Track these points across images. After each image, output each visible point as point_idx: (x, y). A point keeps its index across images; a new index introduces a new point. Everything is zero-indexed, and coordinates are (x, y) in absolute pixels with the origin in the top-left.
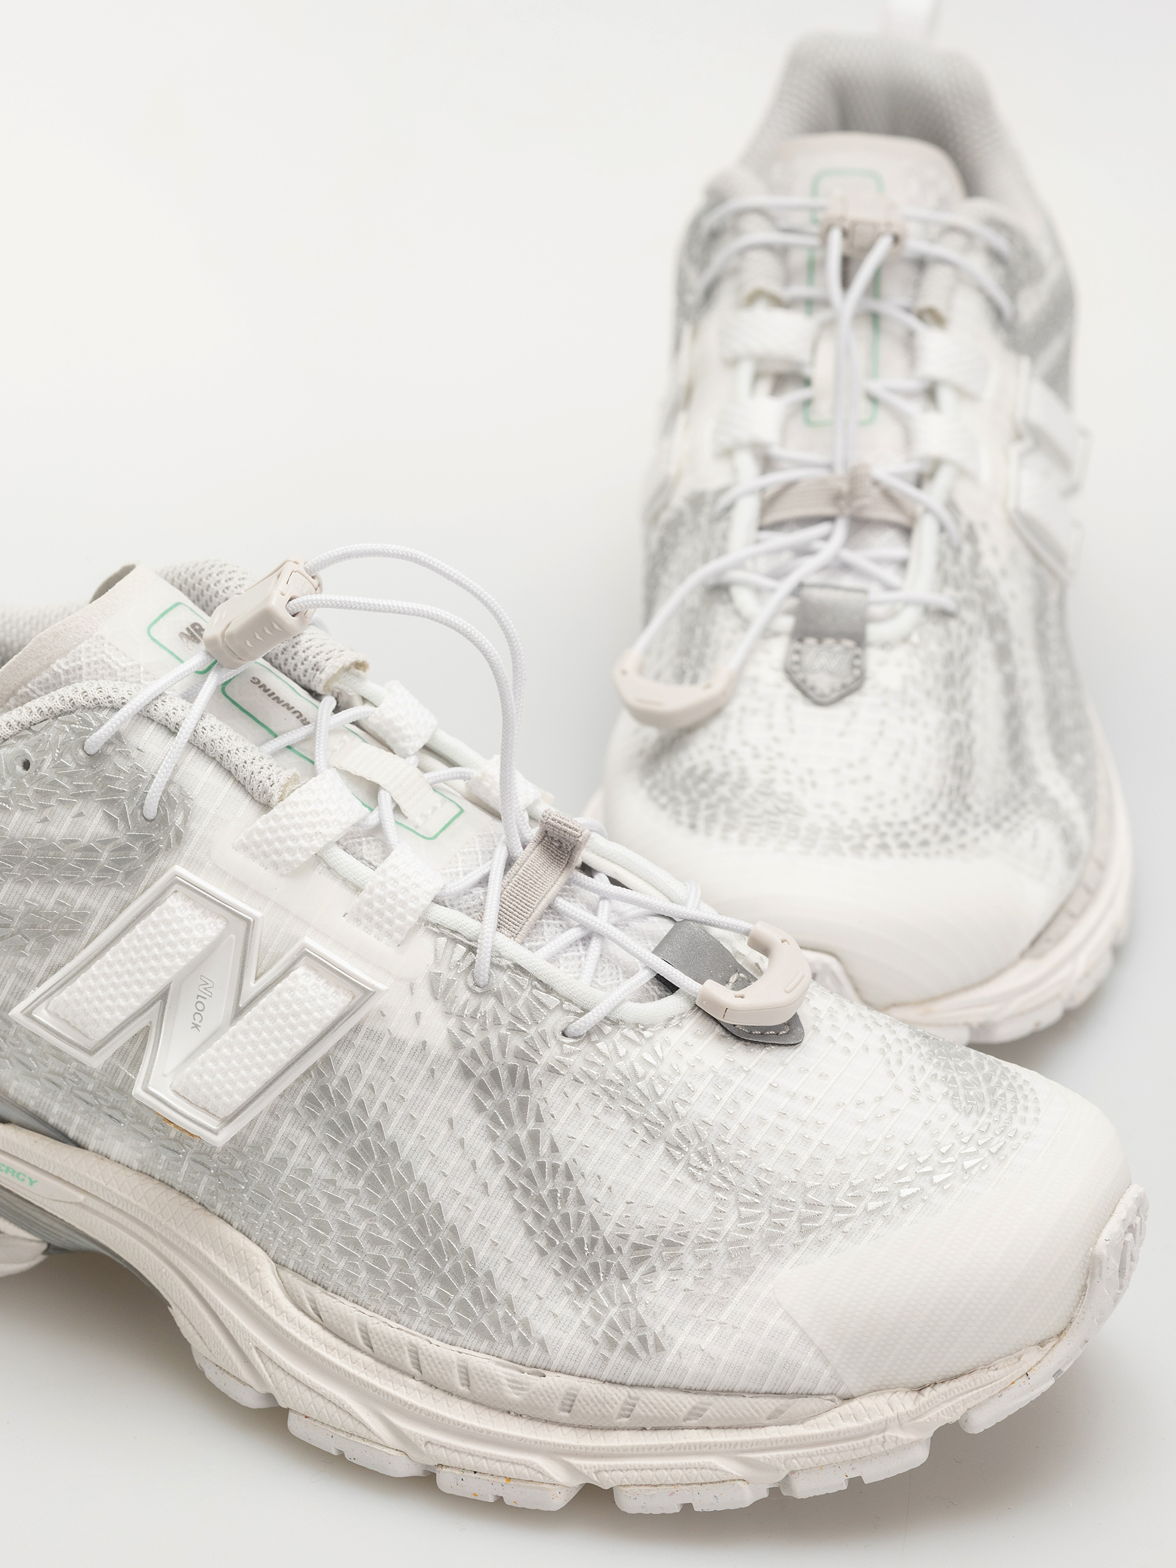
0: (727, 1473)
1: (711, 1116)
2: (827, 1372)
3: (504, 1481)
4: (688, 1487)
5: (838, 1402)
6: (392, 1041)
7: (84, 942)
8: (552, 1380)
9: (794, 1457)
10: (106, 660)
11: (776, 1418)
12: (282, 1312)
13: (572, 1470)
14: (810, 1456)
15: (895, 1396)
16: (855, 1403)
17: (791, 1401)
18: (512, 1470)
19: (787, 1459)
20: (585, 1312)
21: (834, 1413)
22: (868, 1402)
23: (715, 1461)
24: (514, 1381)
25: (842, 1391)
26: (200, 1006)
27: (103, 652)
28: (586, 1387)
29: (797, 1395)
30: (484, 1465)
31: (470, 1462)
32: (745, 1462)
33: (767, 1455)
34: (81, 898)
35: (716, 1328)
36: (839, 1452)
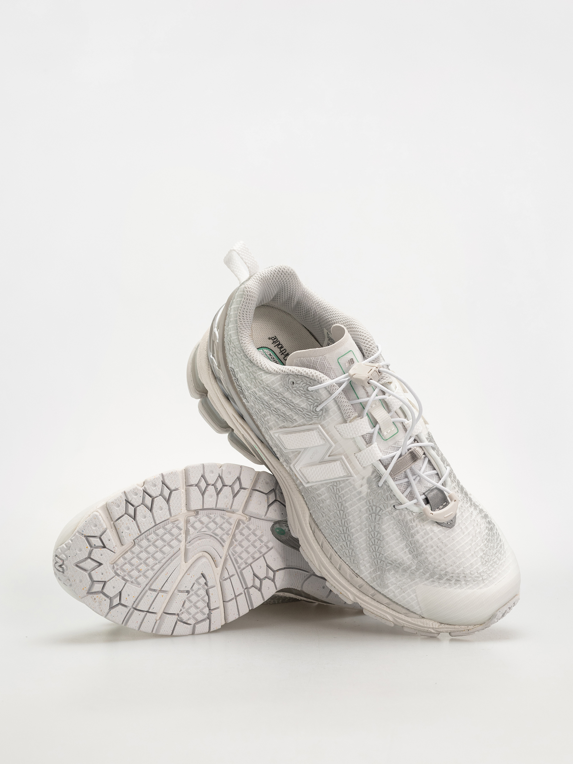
0: (389, 619)
1: (421, 541)
2: (420, 612)
3: (340, 593)
4: (379, 617)
5: (421, 618)
6: (354, 487)
7: (293, 426)
8: (358, 579)
9: (406, 624)
10: (324, 363)
11: (406, 615)
12: (307, 527)
13: (355, 599)
14: (409, 625)
15: (434, 623)
16: (425, 620)
17: (410, 613)
18: (342, 592)
19: (404, 623)
20: (372, 570)
21: (418, 620)
22: (428, 621)
23: (388, 616)
24: (350, 575)
25: (423, 616)
26: (313, 455)
27: (324, 361)
28: (365, 586)
29: (412, 612)
30: (337, 587)
31: (334, 585)
32: (394, 619)
33: (400, 621)
34: (295, 417)
35: (400, 589)
36: (416, 628)
